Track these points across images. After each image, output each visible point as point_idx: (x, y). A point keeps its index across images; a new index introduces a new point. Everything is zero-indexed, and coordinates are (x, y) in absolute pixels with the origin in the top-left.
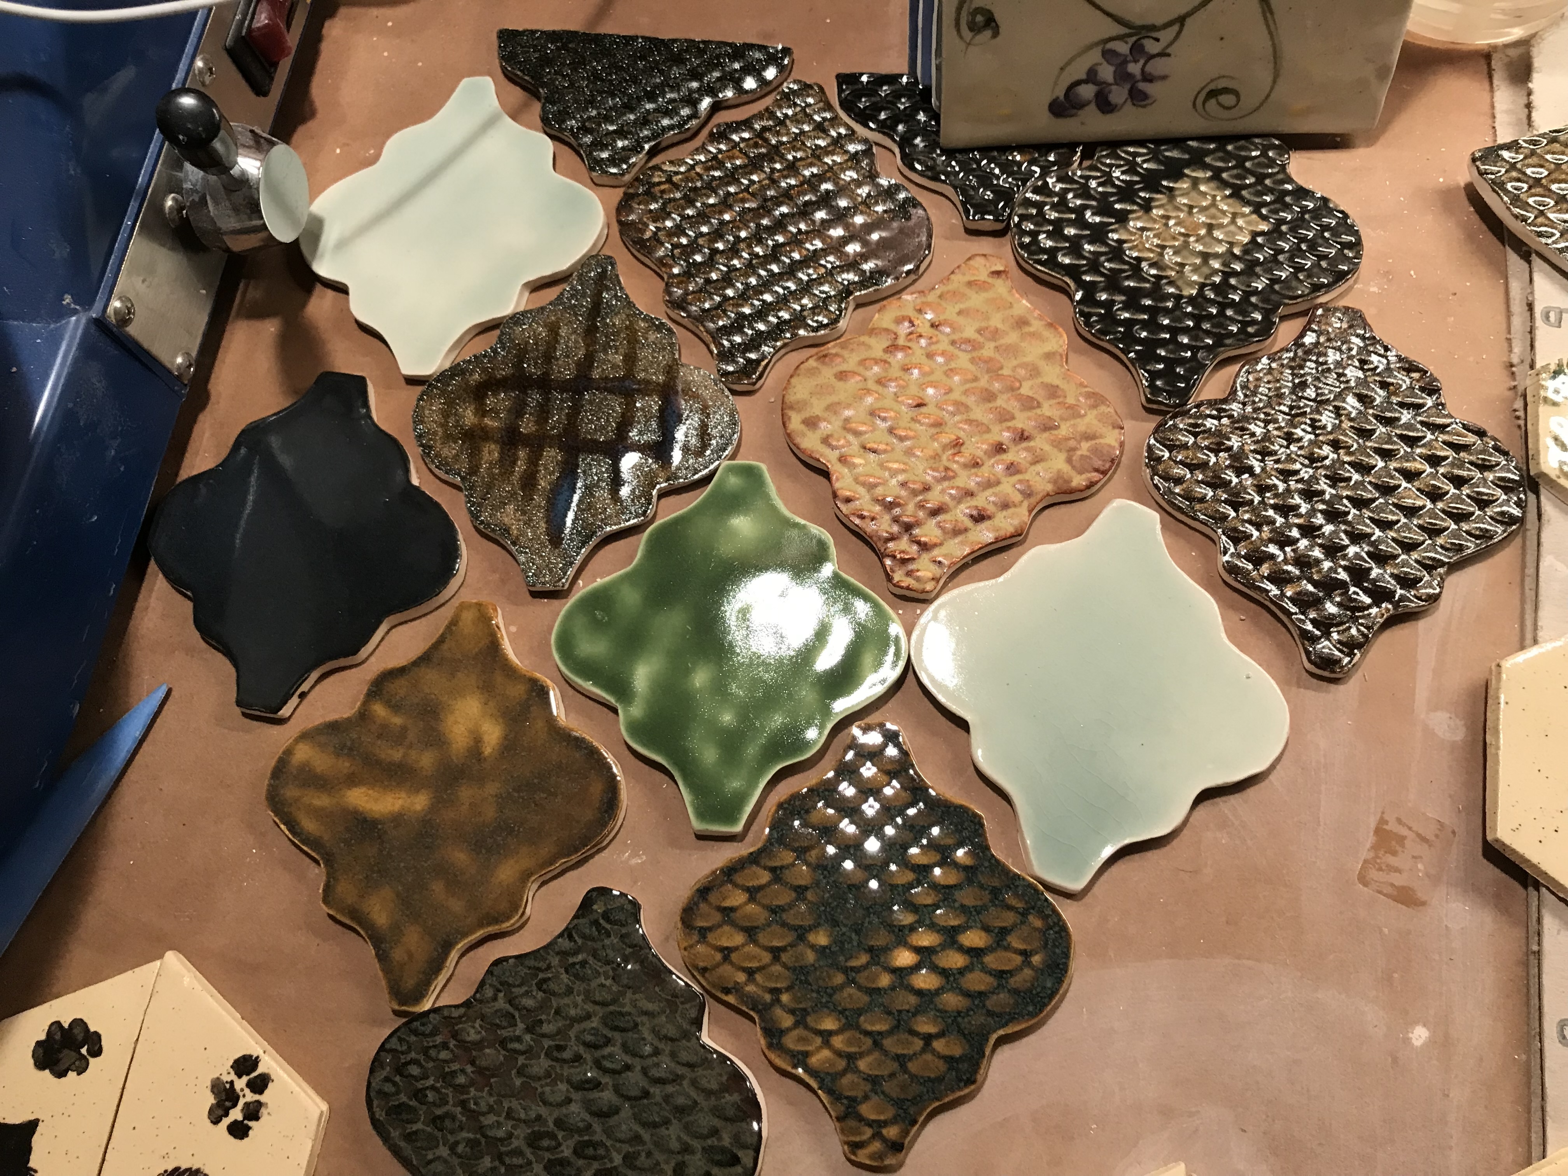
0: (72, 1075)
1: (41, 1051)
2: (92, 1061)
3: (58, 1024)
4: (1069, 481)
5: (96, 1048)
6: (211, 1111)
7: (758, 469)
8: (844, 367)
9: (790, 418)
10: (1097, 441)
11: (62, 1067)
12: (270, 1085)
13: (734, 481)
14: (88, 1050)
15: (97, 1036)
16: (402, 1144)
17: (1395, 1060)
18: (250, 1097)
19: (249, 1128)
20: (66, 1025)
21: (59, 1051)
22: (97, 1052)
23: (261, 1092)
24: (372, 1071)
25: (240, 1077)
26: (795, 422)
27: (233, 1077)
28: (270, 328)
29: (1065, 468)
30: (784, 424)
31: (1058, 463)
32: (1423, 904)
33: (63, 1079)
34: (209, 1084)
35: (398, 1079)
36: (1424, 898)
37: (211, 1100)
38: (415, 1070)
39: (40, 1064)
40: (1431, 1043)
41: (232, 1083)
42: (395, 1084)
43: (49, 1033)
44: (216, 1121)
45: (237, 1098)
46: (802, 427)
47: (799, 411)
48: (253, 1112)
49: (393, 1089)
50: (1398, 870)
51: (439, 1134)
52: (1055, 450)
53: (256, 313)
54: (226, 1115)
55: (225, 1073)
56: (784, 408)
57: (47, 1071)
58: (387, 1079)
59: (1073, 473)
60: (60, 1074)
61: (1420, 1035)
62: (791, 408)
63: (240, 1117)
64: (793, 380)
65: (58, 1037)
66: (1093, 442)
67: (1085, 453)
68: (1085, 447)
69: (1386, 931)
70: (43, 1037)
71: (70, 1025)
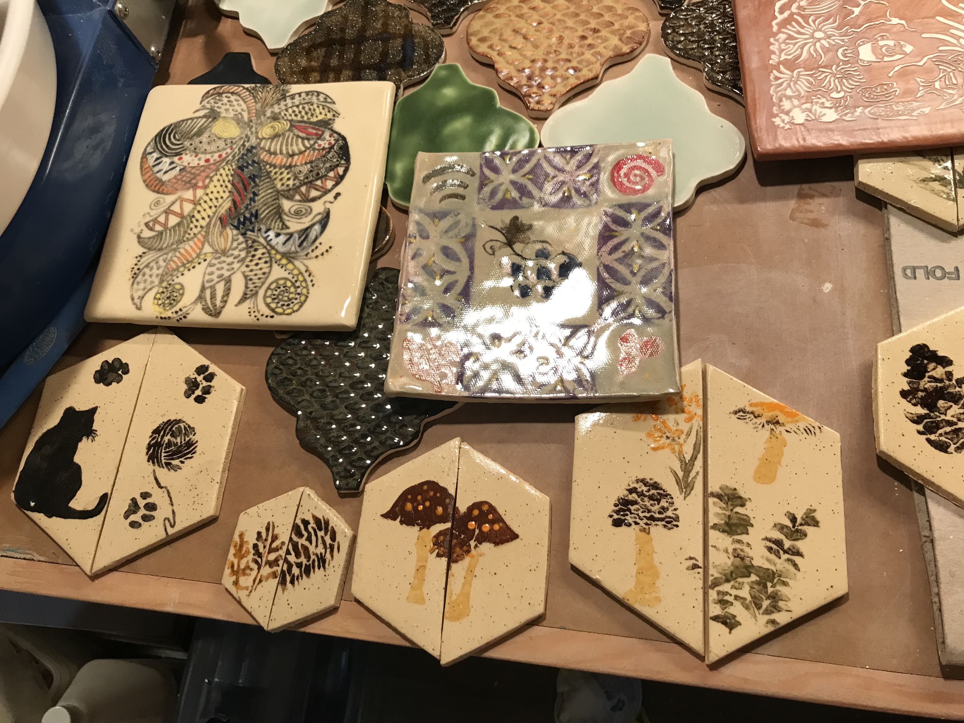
0: (114, 384)
1: (98, 375)
2: (124, 376)
3: (107, 362)
4: (621, 49)
5: (126, 371)
6: (185, 392)
7: (455, 65)
8: (498, 12)
9: (471, 40)
10: (635, 29)
11: (109, 381)
12: (215, 377)
13: (443, 73)
14: (122, 372)
15: (127, 365)
16: (285, 396)
17: (814, 301)
18: (205, 384)
19: (205, 398)
20: (110, 362)
21: (107, 374)
22: (126, 372)
23: (210, 381)
24: (268, 365)
25: (199, 375)
26: (474, 41)
27: (196, 376)
28: (200, 40)
29: (619, 43)
30: (468, 43)
31: (614, 41)
32: (827, 225)
33: (110, 386)
34: (184, 380)
35: (281, 367)
36: (826, 223)
37: (185, 387)
38: (290, 362)
39: (97, 381)
40: (833, 290)
41: (195, 378)
42: (280, 369)
43: (102, 366)
44: (188, 397)
45: (199, 385)
46: (479, 43)
47: (476, 36)
48: (207, 391)
49: (279, 372)
50: (812, 211)
51: (304, 389)
52: (613, 36)
53: (193, 34)
54: (193, 393)
55: (191, 374)
56: (468, 36)
57: (102, 384)
58: (276, 367)
59: (623, 45)
60: (108, 384)
61: (827, 287)
62: (472, 35)
63: (200, 394)
64: (472, 23)
65: (106, 367)
66: (633, 30)
67: (629, 35)
68: (628, 33)
69: (806, 241)
70: (98, 368)
71: (113, 361)
